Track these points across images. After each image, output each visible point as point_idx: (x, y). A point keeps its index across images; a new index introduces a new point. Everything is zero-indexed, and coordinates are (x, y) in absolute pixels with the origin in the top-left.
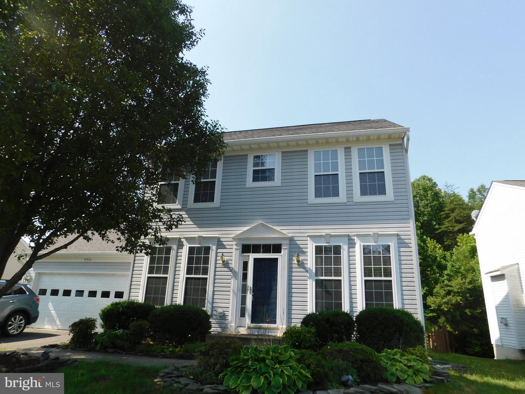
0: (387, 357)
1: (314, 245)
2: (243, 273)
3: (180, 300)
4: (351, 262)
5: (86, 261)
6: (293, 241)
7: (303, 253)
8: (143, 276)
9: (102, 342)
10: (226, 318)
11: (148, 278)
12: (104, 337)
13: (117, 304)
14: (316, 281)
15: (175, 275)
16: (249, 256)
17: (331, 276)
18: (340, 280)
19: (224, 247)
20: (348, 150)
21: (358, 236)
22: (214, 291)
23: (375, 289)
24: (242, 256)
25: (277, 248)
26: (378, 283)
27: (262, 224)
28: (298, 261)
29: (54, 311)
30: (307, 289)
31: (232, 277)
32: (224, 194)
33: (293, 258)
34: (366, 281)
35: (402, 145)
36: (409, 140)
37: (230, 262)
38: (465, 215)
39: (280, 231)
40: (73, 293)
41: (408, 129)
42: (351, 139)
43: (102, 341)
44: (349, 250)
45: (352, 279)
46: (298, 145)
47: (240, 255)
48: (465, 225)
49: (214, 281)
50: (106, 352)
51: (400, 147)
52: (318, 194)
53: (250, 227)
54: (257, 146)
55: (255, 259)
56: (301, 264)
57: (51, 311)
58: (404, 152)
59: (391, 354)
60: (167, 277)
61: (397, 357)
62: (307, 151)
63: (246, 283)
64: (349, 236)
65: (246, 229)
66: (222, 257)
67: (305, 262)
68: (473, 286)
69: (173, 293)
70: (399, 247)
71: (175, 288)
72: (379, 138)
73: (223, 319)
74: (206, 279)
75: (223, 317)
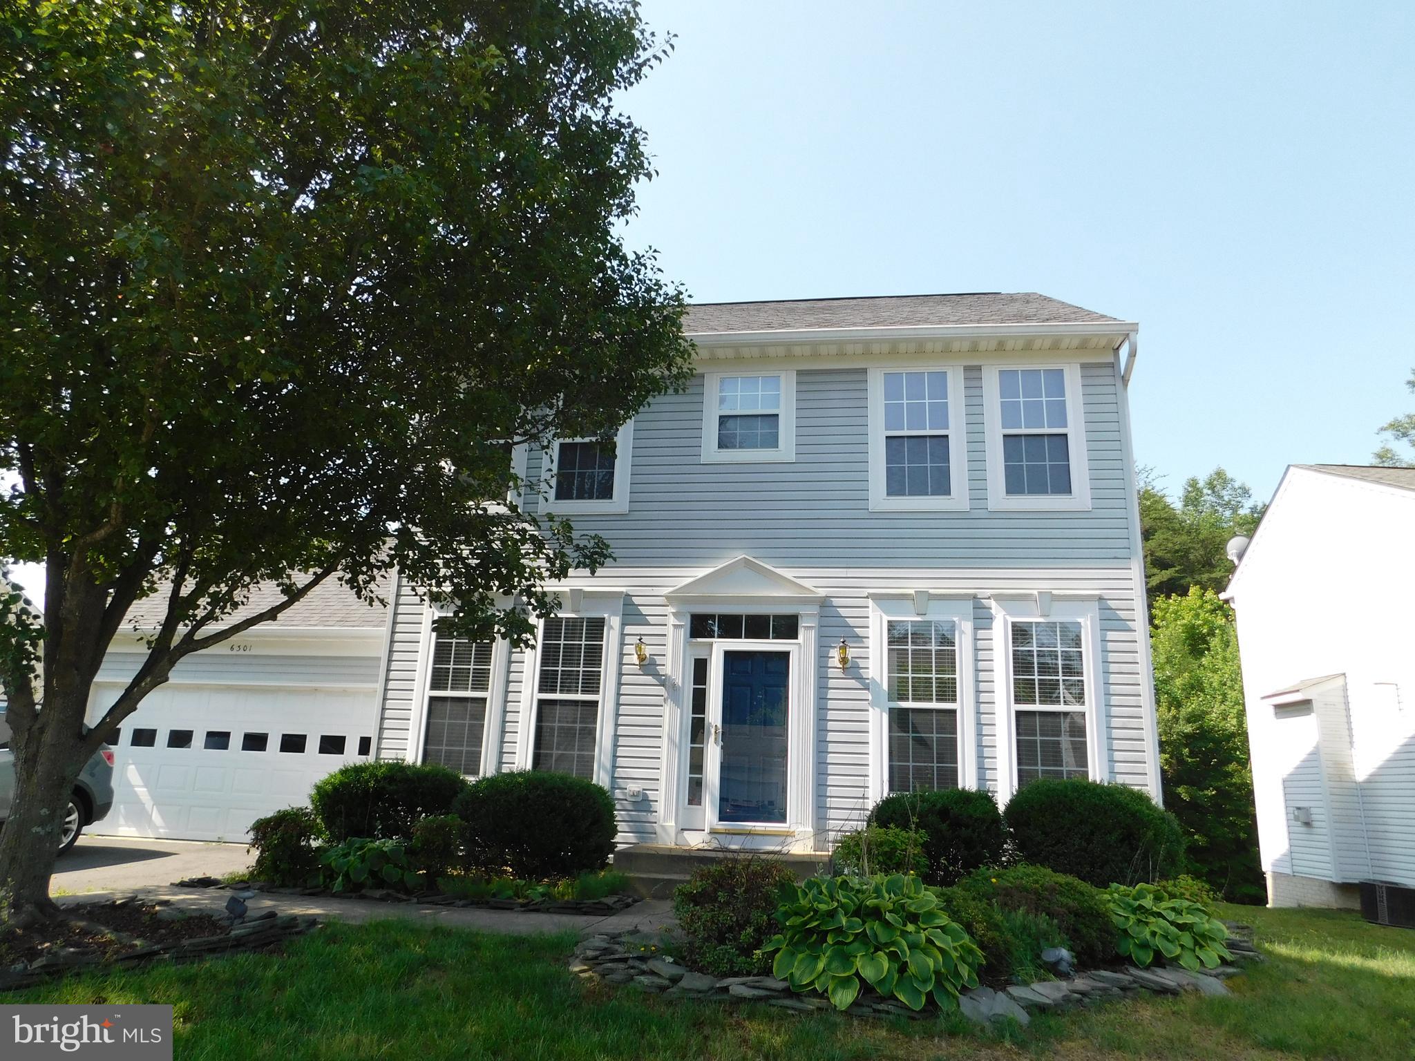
0: (1124, 903)
1: (886, 618)
2: (694, 689)
3: (522, 759)
4: (981, 665)
5: (234, 652)
6: (827, 609)
7: (856, 639)
8: (415, 695)
9: (347, 871)
10: (651, 806)
11: (432, 699)
12: (351, 858)
13: (358, 770)
14: (891, 711)
15: (507, 692)
16: (711, 644)
17: (930, 700)
18: (954, 712)
19: (641, 620)
20: (973, 373)
21: (999, 598)
22: (616, 737)
23: (1041, 735)
24: (691, 644)
25: (788, 627)
26: (1049, 719)
27: (745, 563)
28: (844, 660)
29: (145, 789)
30: (868, 732)
31: (665, 700)
32: (639, 479)
33: (829, 651)
34: (1019, 714)
35: (1113, 366)
36: (1135, 356)
37: (659, 660)
38: (1177, 548)
39: (794, 580)
40: (198, 740)
41: (1134, 327)
42: (983, 346)
43: (346, 869)
44: (975, 634)
45: (983, 708)
46: (841, 355)
47: (686, 642)
48: (1177, 572)
49: (617, 710)
50: (363, 897)
51: (1109, 371)
52: (895, 486)
53: (712, 570)
54: (730, 353)
55: (728, 654)
56: (851, 669)
57: (136, 789)
58: (1119, 384)
59: (1129, 895)
60: (484, 700)
61: (1148, 902)
62: (864, 371)
63: (702, 716)
64: (975, 597)
65: (701, 572)
66: (638, 648)
67: (861, 663)
68: (1198, 729)
69: (502, 742)
70: (1104, 630)
71: (509, 727)
72: (1055, 346)
73: (642, 811)
74: (594, 704)
75: (643, 803)
